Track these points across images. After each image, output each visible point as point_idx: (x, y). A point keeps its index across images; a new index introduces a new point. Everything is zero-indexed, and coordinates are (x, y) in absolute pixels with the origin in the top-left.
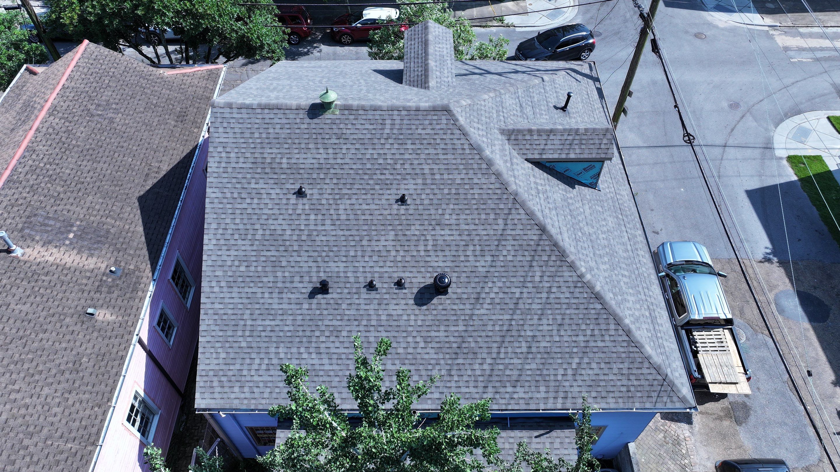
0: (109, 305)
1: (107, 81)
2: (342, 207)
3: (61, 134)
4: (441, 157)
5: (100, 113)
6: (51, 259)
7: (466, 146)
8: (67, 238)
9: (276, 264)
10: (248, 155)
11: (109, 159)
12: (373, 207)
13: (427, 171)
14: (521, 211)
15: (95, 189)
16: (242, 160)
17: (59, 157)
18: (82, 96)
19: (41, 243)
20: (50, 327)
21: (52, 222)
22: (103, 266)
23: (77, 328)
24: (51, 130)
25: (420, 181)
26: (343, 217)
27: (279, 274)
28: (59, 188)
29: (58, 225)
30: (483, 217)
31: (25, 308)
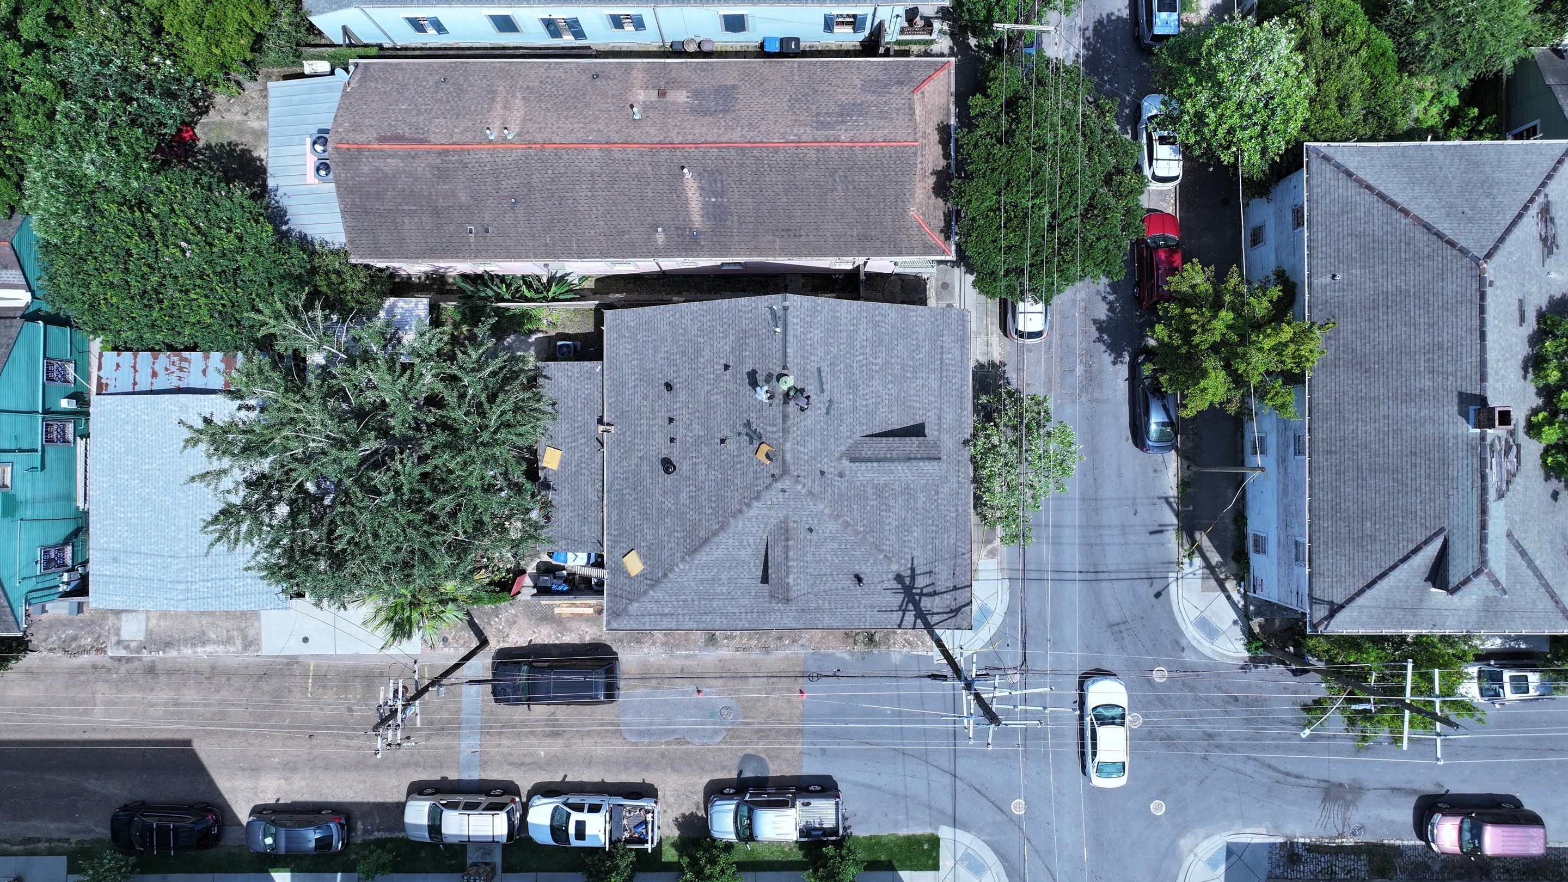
0: (668, 237)
2: (718, 397)
3: (801, 163)
4: (751, 469)
5: (838, 180)
6: (690, 195)
7: (759, 488)
8: (710, 198)
9: (684, 353)
10: (751, 326)
12: (719, 419)
13: (742, 458)
14: (717, 526)
16: (747, 322)
17: (779, 169)
19: (700, 185)
20: (642, 211)
21: (719, 185)
22: (697, 226)
23: (646, 226)
24: (801, 155)
25: (736, 453)
26: (712, 398)
27: (678, 356)
28: (749, 180)
29: (719, 190)
30: (713, 499)
31: (650, 194)
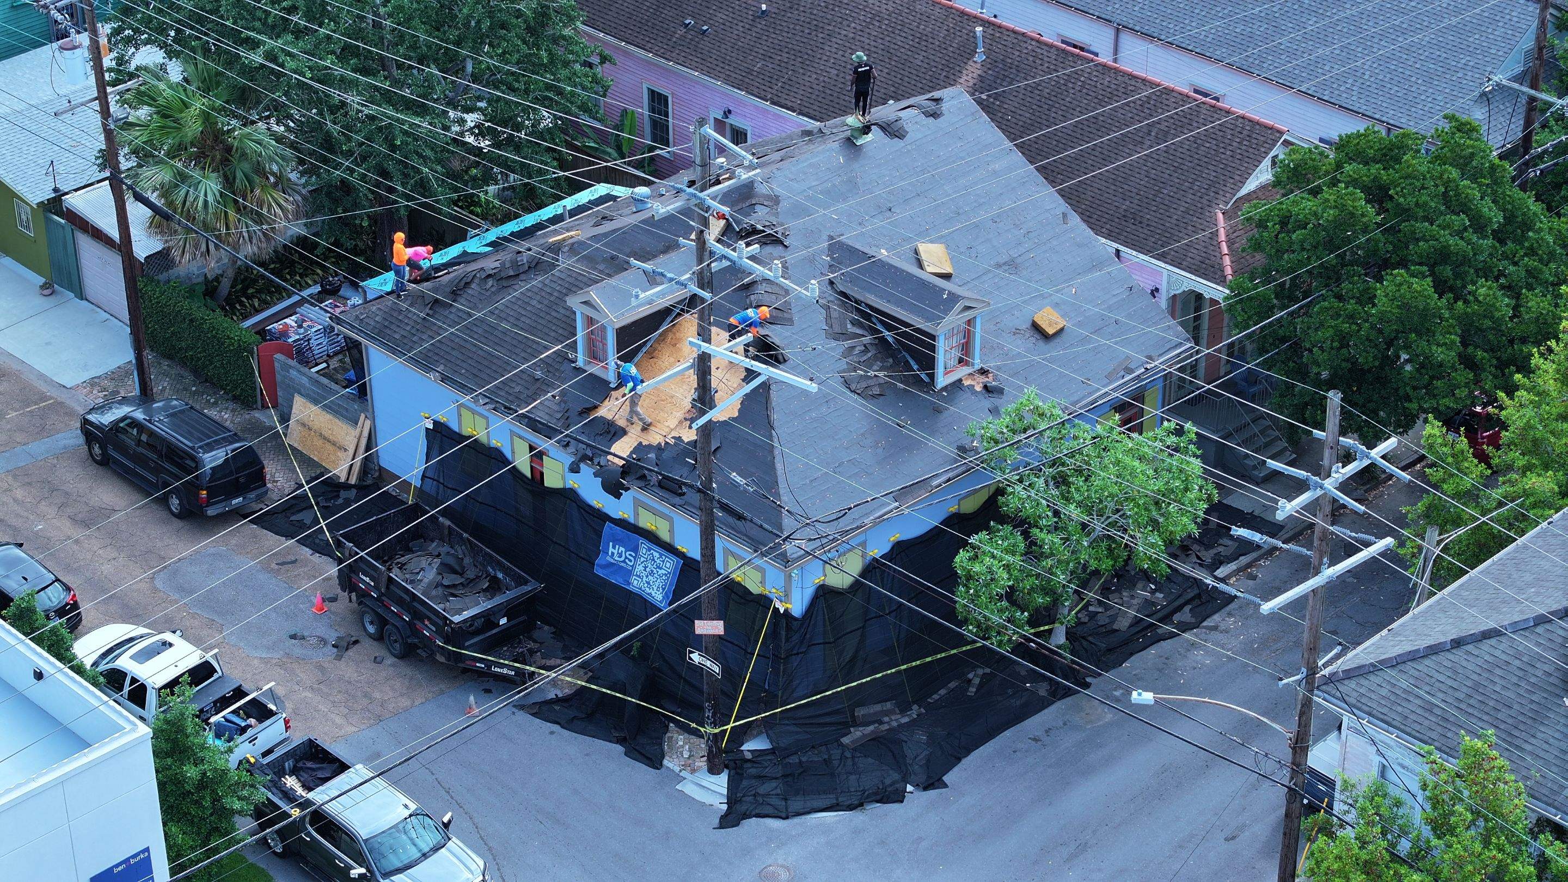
1: (1208, 145)
3: (1123, 97)
5: (1153, 134)
8: (982, 94)
11: (1079, 136)
15: (1039, 120)
17: (1091, 93)
18: (1183, 119)
19: (984, 75)
20: (892, 76)
21: (1006, 83)
24: (1131, 88)
28: (1046, 91)
29: (1001, 88)
